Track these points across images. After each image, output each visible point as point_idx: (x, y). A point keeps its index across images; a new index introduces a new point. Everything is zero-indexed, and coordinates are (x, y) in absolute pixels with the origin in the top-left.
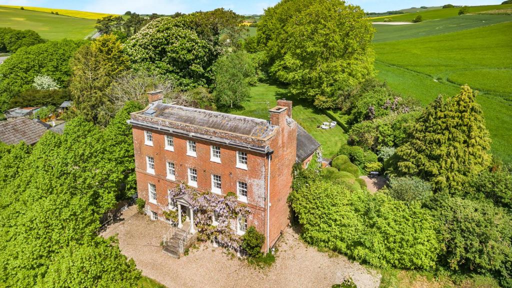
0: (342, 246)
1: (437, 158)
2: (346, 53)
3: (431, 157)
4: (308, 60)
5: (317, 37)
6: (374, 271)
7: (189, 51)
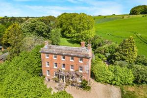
0: (108, 81)
1: (126, 55)
2: (88, 28)
3: (124, 55)
4: (78, 31)
5: (81, 24)
6: (118, 87)
7: (43, 29)
